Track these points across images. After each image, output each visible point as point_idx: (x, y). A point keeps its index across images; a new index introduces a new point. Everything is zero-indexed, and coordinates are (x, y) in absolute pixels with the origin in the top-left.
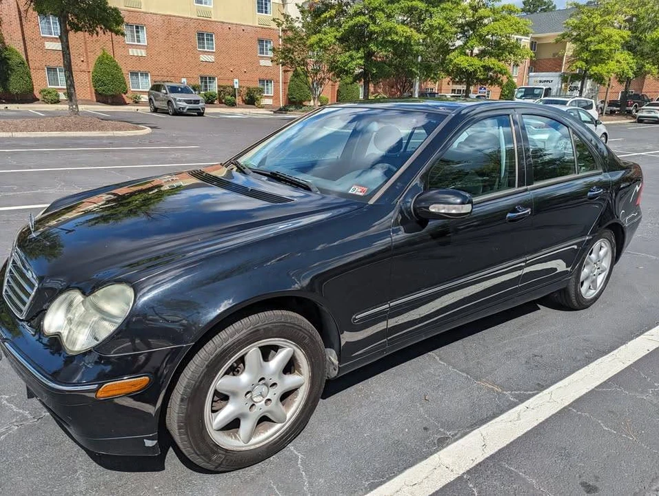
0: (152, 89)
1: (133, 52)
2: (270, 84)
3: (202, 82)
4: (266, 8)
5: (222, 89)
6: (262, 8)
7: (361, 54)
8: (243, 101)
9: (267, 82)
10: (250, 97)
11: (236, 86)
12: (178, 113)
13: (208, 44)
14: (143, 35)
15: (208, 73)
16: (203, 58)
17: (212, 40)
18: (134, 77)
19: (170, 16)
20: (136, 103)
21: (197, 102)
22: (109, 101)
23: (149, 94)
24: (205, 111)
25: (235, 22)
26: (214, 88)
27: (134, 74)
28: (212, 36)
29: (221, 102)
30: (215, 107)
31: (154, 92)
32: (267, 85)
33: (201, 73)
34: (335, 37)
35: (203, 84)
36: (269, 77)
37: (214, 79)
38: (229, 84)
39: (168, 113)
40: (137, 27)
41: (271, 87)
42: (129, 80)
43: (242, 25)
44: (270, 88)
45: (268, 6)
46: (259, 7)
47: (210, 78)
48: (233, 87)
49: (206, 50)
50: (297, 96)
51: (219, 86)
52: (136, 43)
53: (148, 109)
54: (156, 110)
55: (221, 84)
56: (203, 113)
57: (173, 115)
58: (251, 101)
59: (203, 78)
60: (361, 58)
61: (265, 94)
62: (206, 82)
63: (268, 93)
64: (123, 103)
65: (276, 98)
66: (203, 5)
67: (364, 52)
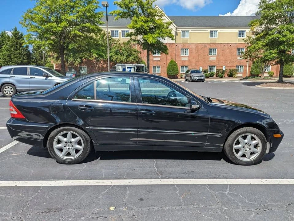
0: (186, 72)
1: (183, 59)
2: (242, 67)
3: (209, 68)
4: (243, 35)
5: (218, 71)
6: (241, 35)
7: (275, 51)
8: (227, 75)
9: (241, 66)
10: (231, 73)
11: (224, 69)
12: (193, 81)
13: (214, 53)
14: (188, 52)
15: (212, 64)
16: (211, 58)
17: (215, 51)
18: (182, 68)
19: (199, 44)
20: (181, 77)
21: (201, 76)
22: (172, 77)
23: (185, 74)
24: (205, 80)
25: (227, 43)
26: (215, 71)
27: (182, 67)
28: (216, 49)
29: (217, 76)
30: (214, 78)
31: (187, 73)
32: (240, 68)
33: (209, 65)
34: (262, 45)
35: (210, 69)
36: (241, 64)
37: (215, 67)
38: (221, 68)
39: (190, 81)
40: (186, 49)
41: (243, 68)
42: (180, 69)
43: (230, 43)
44: (241, 69)
45: (244, 34)
46: (239, 35)
47: (213, 67)
48: (222, 69)
49: (213, 55)
50: (255, 72)
51: (217, 70)
52: (185, 55)
53: (184, 80)
54: (186, 80)
55: (217, 69)
56: (204, 81)
57: (192, 82)
58: (231, 75)
59: (210, 67)
60: (275, 53)
61: (239, 72)
62: (211, 68)
63: (240, 71)
64: (177, 78)
65: (244, 73)
66: (213, 38)
67: (277, 50)
